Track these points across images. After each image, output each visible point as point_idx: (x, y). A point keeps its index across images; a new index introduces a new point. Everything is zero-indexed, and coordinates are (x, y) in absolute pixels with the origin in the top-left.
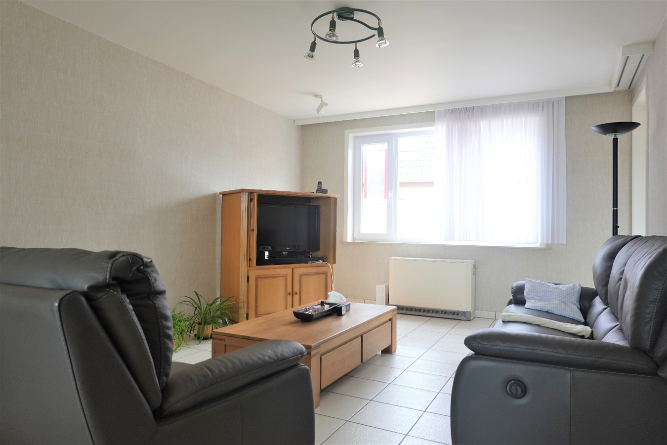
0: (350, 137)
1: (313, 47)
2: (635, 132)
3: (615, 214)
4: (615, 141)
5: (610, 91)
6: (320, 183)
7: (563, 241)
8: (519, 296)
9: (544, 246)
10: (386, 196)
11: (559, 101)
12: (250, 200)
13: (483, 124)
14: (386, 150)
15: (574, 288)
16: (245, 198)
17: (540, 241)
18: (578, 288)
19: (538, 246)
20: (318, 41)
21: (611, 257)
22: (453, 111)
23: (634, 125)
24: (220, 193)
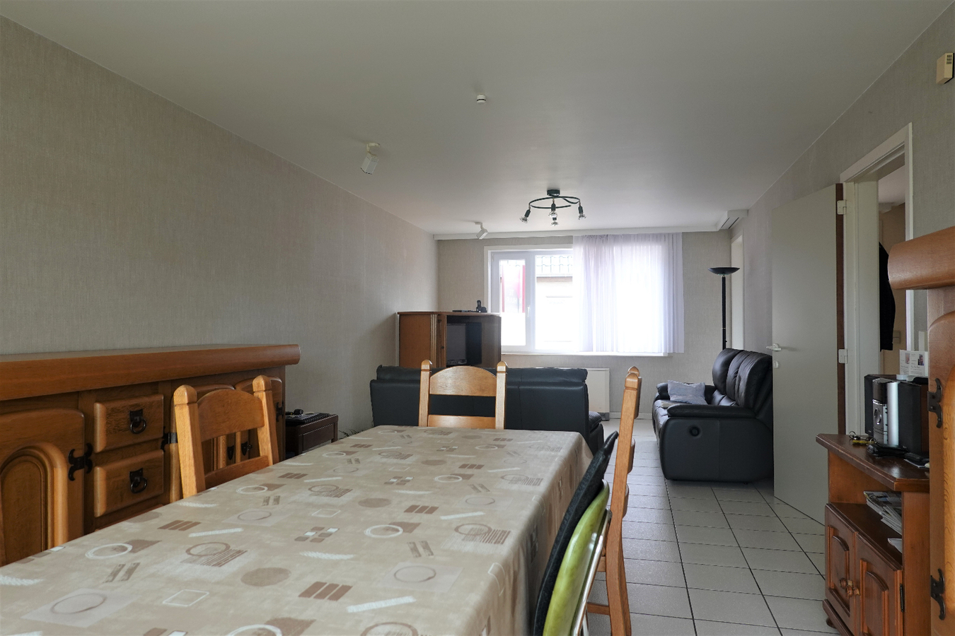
0: (489, 252)
1: (528, 213)
2: (734, 274)
3: (724, 331)
4: (724, 279)
5: (715, 230)
6: (479, 302)
7: (682, 350)
8: (664, 394)
9: (667, 355)
10: (524, 310)
11: (677, 234)
12: (439, 321)
13: (616, 250)
14: (523, 266)
15: (701, 385)
16: (434, 320)
17: (663, 351)
18: (703, 386)
19: (662, 355)
20: (532, 209)
21: (726, 364)
22: (590, 237)
23: (735, 270)
24: (398, 313)
